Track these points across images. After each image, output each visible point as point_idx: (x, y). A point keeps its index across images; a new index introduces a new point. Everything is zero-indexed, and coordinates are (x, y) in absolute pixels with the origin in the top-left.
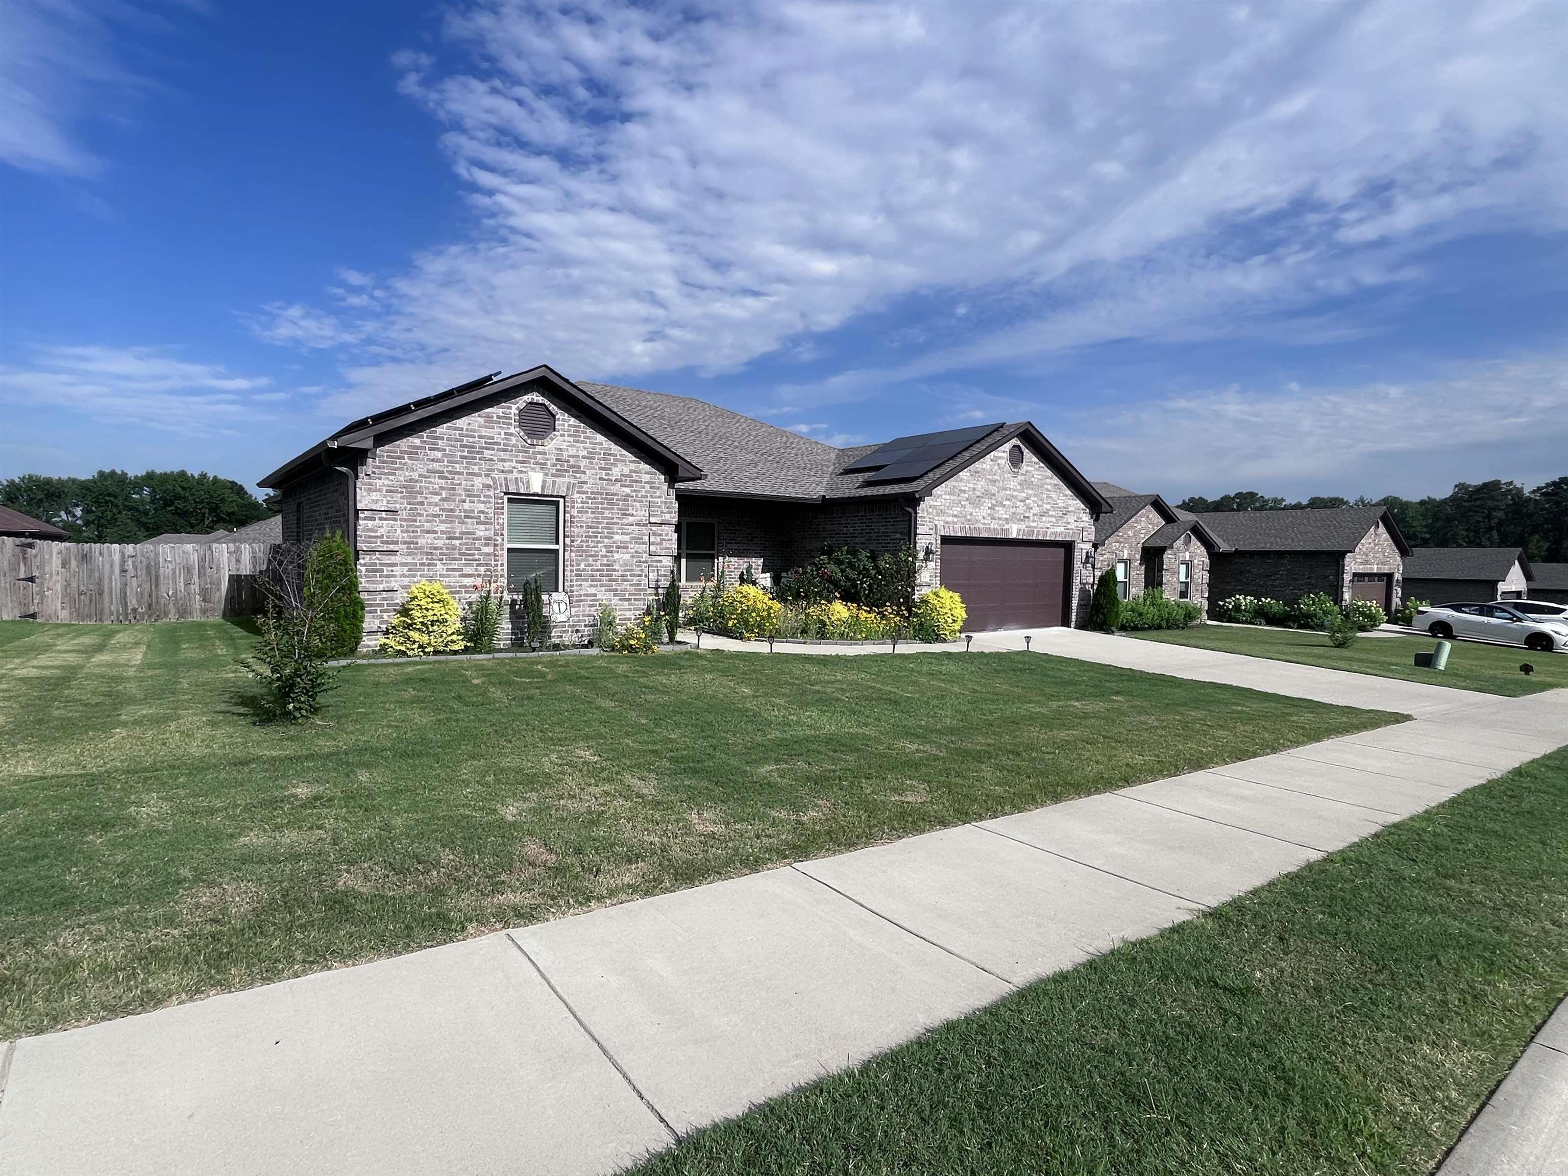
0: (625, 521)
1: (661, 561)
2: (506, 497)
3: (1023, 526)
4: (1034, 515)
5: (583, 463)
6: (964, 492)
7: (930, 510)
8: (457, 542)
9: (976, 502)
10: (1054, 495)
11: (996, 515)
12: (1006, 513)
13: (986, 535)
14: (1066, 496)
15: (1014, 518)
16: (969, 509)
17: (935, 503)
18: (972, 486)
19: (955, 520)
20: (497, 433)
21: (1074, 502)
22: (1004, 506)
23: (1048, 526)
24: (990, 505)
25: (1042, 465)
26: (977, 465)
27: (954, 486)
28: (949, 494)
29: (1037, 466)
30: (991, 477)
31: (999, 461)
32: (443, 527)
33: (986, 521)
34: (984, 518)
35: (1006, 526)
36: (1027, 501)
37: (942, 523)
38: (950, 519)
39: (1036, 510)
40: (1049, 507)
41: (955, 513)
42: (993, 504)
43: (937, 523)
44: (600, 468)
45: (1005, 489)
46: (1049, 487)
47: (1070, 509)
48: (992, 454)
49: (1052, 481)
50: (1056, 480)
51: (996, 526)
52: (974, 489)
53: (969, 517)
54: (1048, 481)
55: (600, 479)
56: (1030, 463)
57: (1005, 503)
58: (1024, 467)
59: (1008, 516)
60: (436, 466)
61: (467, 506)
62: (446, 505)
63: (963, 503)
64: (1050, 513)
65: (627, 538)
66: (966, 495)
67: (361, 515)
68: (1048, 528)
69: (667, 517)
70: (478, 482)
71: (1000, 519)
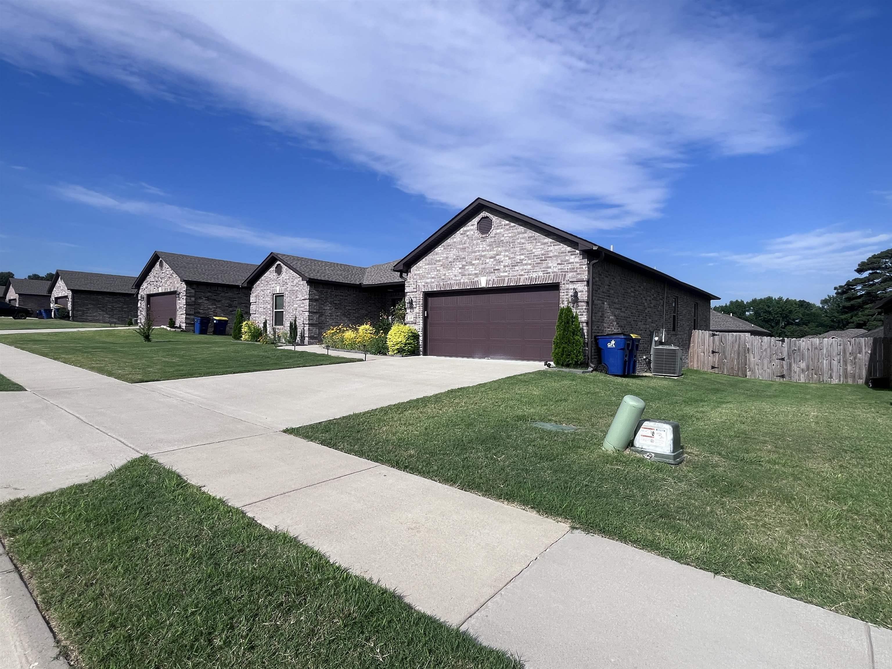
0: (296, 300)
1: (305, 314)
2: (274, 295)
3: (493, 277)
4: (504, 266)
5: (288, 281)
6: (439, 261)
7: (415, 277)
8: (264, 310)
9: (448, 266)
10: (529, 246)
11: (466, 273)
12: (475, 269)
13: (457, 288)
14: (545, 244)
15: (484, 272)
16: (443, 272)
17: (418, 272)
18: (445, 255)
19: (433, 280)
20: (271, 276)
21: (556, 247)
22: (474, 264)
23: (523, 273)
24: (461, 266)
25: (512, 224)
26: (449, 241)
27: (432, 259)
28: (428, 264)
29: (508, 227)
30: (461, 246)
31: (468, 233)
32: (262, 306)
33: (457, 278)
34: (455, 276)
35: (476, 279)
36: (497, 257)
37: (423, 284)
38: (428, 281)
39: (507, 262)
40: (522, 257)
41: (433, 276)
42: (463, 265)
43: (420, 284)
44: (292, 282)
45: (475, 252)
46: (523, 241)
47: (551, 254)
48: (462, 229)
49: (526, 235)
50: (530, 233)
51: (466, 280)
52: (447, 258)
53: (443, 277)
54: (521, 236)
55: (292, 286)
56: (499, 226)
57: (474, 262)
58: (494, 231)
59: (476, 272)
60: (262, 288)
61: (266, 299)
62: (264, 299)
63: (438, 268)
64: (524, 262)
65: (297, 306)
66: (441, 263)
67: (252, 304)
68: (522, 275)
69: (306, 296)
70: (269, 291)
71: (469, 275)
